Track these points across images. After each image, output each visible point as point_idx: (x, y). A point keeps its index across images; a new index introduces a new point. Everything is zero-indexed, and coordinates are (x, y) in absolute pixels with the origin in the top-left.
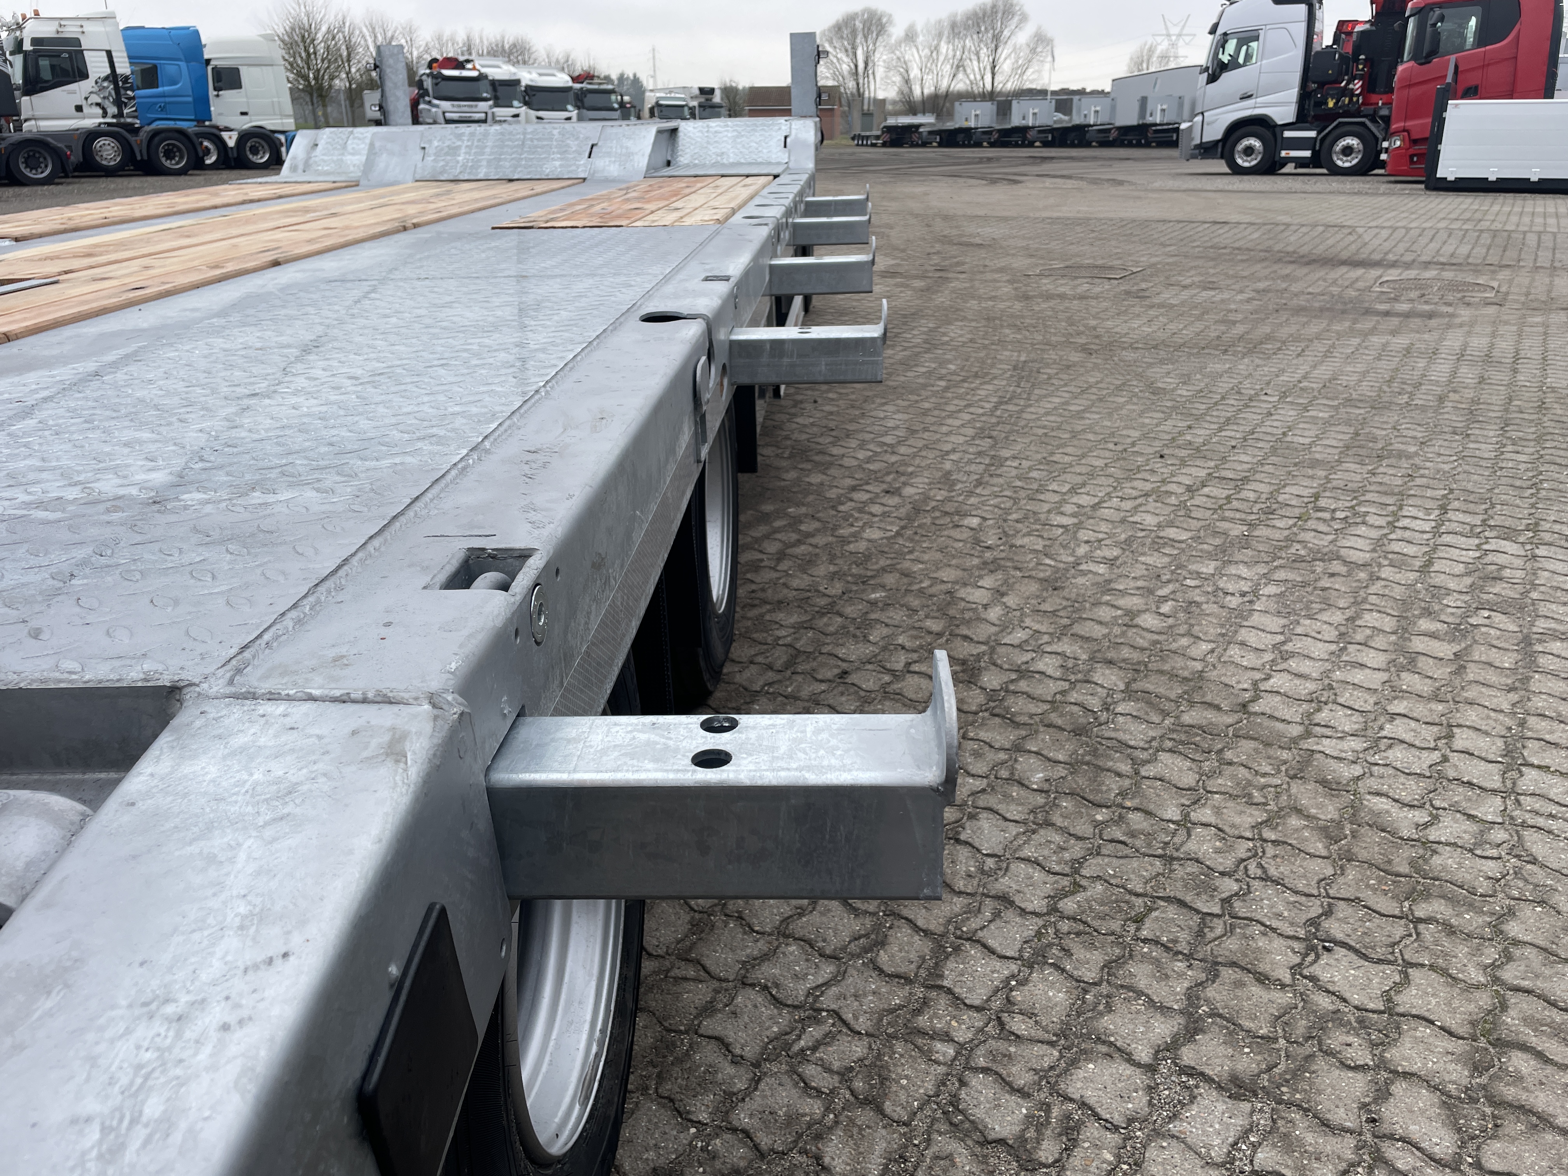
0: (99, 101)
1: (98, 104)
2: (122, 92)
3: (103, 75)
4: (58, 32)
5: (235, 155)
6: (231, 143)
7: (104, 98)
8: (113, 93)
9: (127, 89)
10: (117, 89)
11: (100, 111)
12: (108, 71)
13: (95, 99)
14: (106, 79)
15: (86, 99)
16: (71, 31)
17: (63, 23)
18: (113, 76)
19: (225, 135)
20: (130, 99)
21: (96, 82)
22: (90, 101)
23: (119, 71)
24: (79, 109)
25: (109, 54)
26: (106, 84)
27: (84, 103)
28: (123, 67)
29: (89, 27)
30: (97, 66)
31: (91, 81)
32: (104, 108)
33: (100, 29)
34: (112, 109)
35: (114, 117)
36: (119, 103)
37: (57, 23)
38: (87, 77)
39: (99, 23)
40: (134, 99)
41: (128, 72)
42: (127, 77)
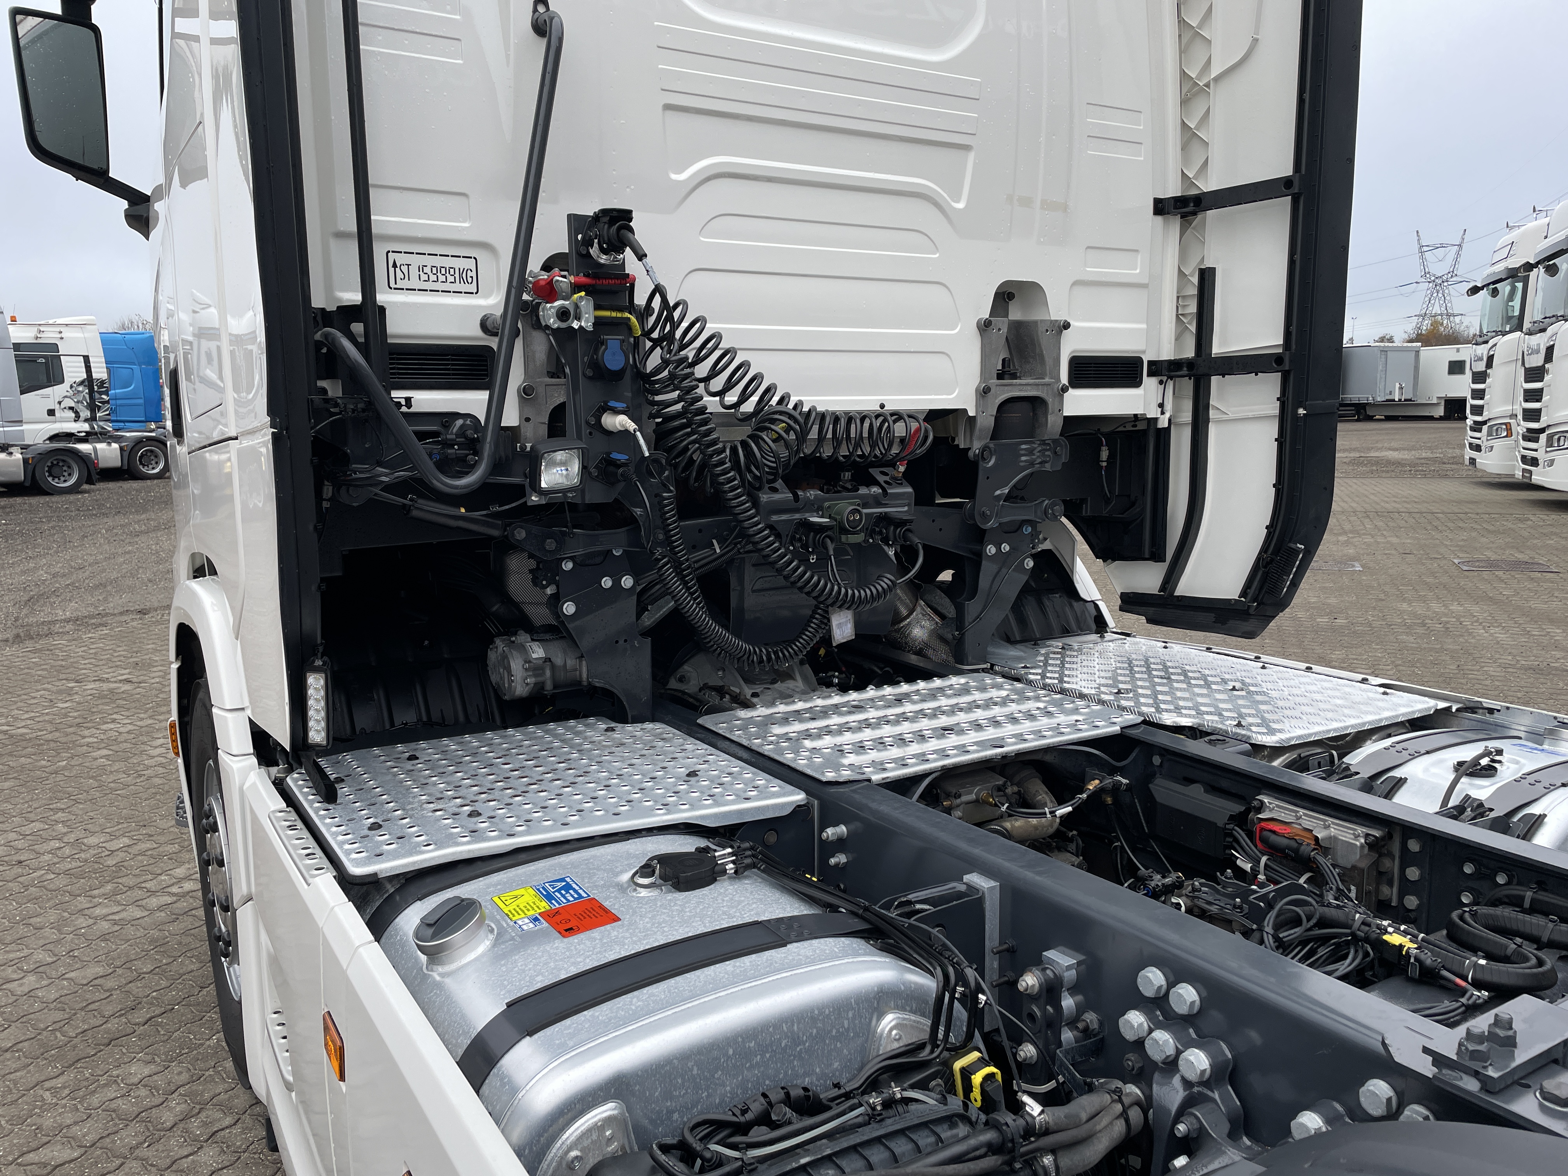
0: (73, 404)
1: (71, 408)
2: (97, 395)
3: (78, 380)
4: (35, 338)
7: (78, 402)
8: (87, 396)
9: (101, 393)
10: (91, 394)
11: (73, 415)
12: (85, 376)
13: (71, 403)
14: (82, 383)
15: (60, 403)
16: (47, 337)
17: (40, 329)
18: (89, 381)
20: (103, 403)
21: (71, 387)
22: (63, 406)
23: (95, 376)
24: (51, 413)
25: (86, 359)
26: (81, 388)
27: (57, 406)
28: (100, 372)
29: (67, 333)
30: (73, 371)
31: (65, 387)
32: (77, 413)
33: (80, 335)
34: (85, 413)
35: (86, 420)
36: (93, 407)
37: (36, 328)
38: (62, 382)
39: (78, 328)
40: (108, 402)
41: (104, 376)
42: (103, 382)
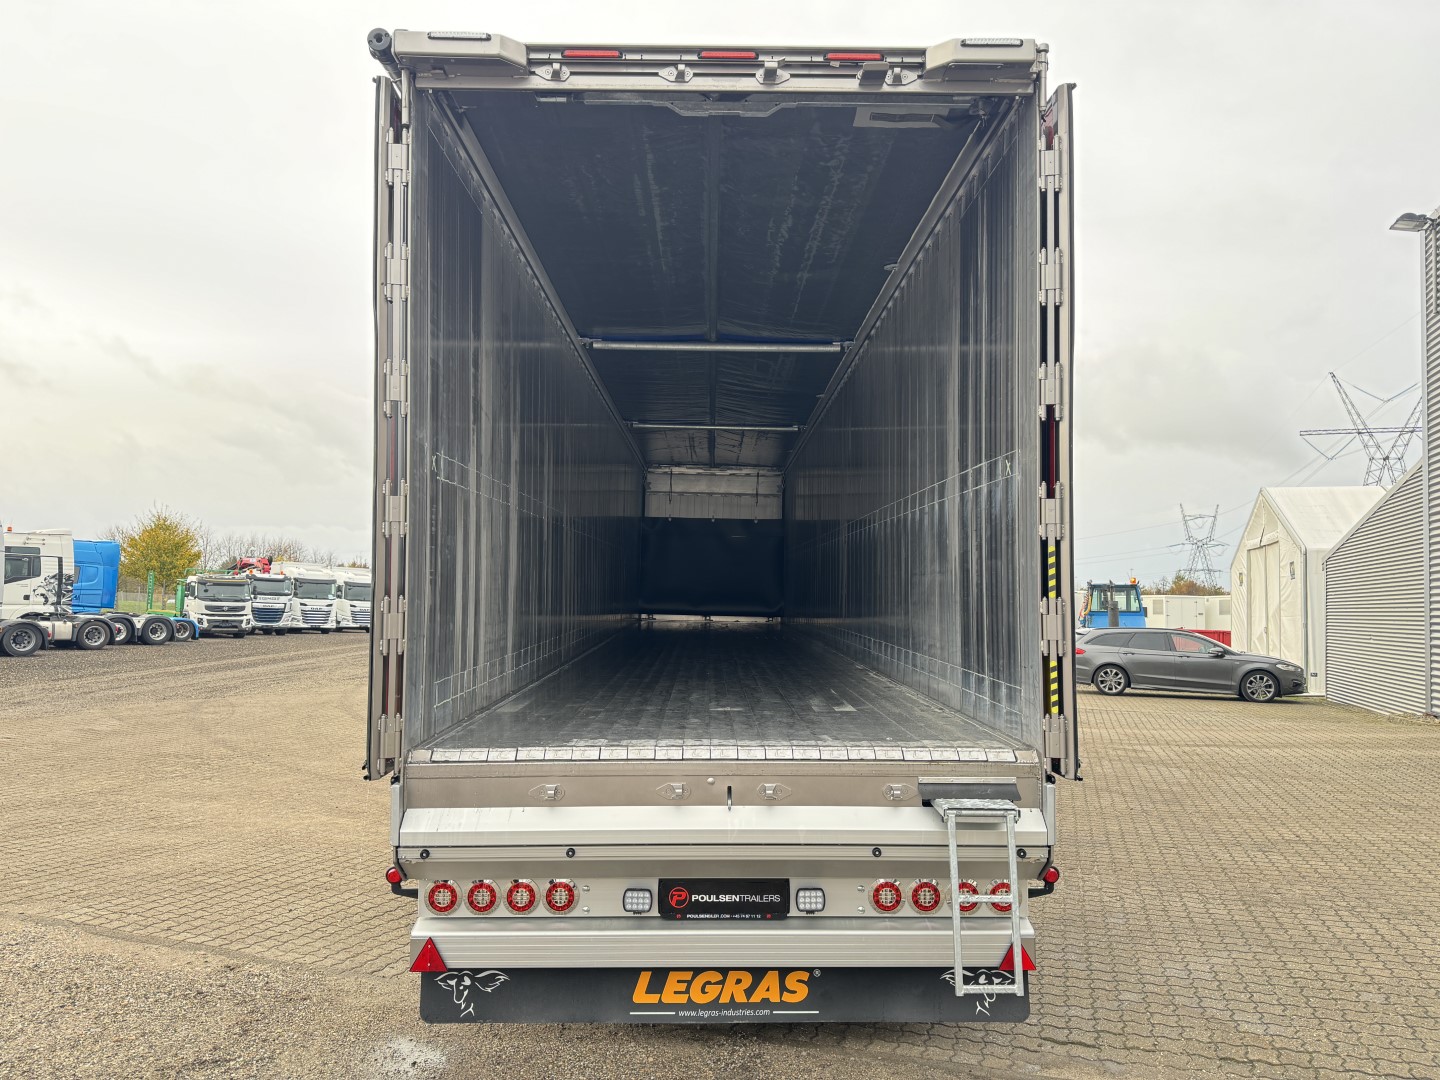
0: (44, 592)
1: (42, 595)
2: (64, 586)
3: (51, 575)
4: (24, 543)
5: (140, 634)
6: (139, 625)
7: (49, 591)
8: (56, 587)
9: (67, 585)
10: (60, 584)
11: (43, 600)
12: (56, 571)
13: (42, 591)
14: (54, 577)
15: (35, 590)
16: (33, 543)
17: (30, 537)
18: (60, 576)
19: (135, 620)
20: (68, 592)
21: (46, 579)
22: (37, 593)
23: (64, 572)
25: (60, 560)
26: (52, 581)
27: (33, 593)
28: (69, 569)
29: (49, 540)
30: (49, 568)
31: (41, 578)
32: (46, 598)
33: (60, 542)
34: (53, 599)
35: (53, 604)
36: (59, 595)
37: (25, 536)
38: (39, 575)
39: (58, 538)
40: (71, 591)
41: (72, 572)
42: (70, 577)
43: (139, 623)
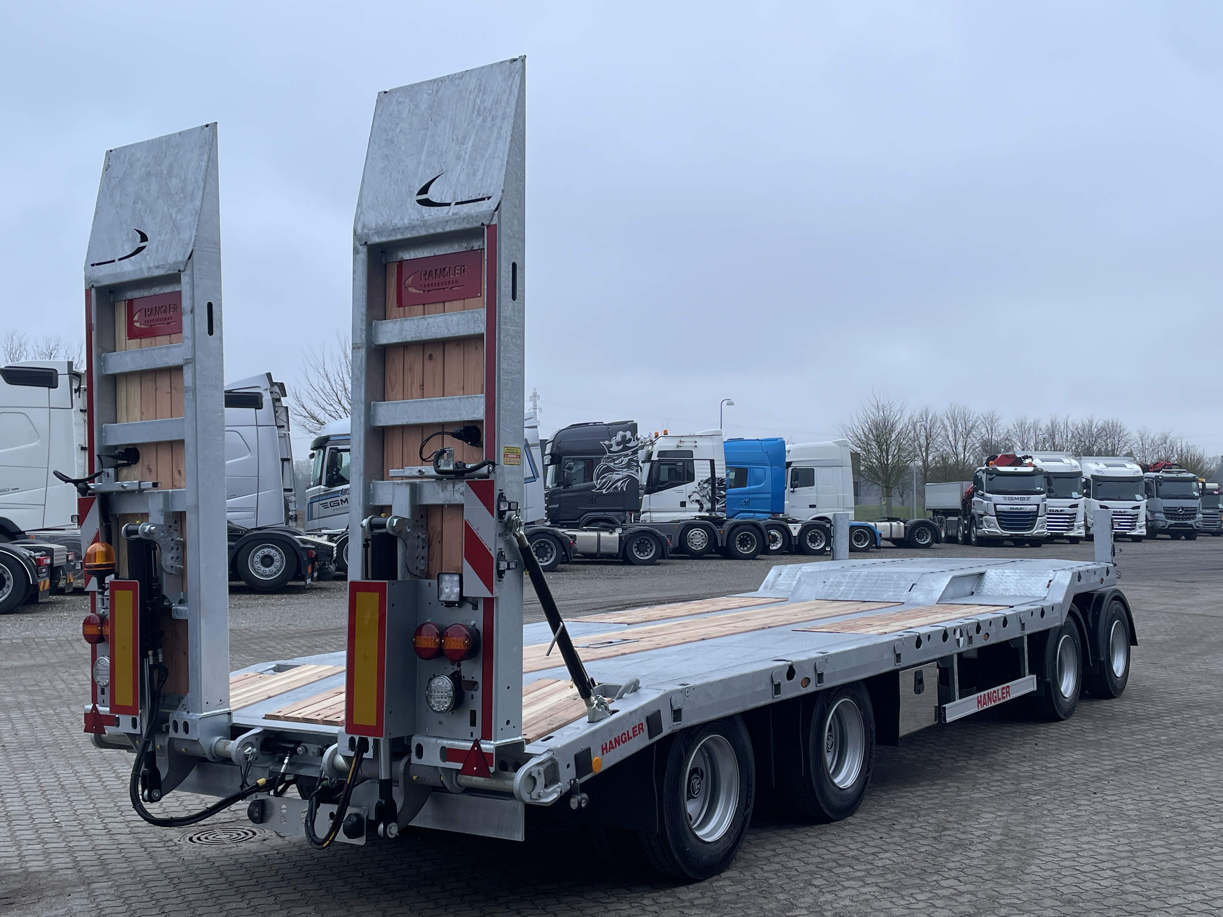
0: (699, 498)
1: (697, 501)
2: (717, 491)
3: (705, 479)
4: (678, 446)
5: (797, 543)
6: (795, 533)
7: (703, 496)
8: (710, 492)
9: (720, 489)
10: (713, 490)
11: (698, 506)
12: (709, 475)
13: (696, 497)
14: (706, 481)
15: (690, 497)
16: (687, 446)
17: (682, 439)
18: (712, 480)
19: (791, 526)
20: (721, 497)
21: (699, 484)
22: (692, 499)
23: (717, 475)
24: (683, 504)
25: (712, 462)
26: (706, 486)
27: (688, 499)
29: (701, 443)
30: (702, 472)
31: (695, 484)
32: (701, 505)
33: (711, 444)
34: (707, 505)
35: (707, 511)
36: (713, 501)
37: (678, 440)
38: (693, 480)
39: (709, 439)
40: (725, 496)
41: (724, 476)
42: (722, 480)
43: (795, 530)
